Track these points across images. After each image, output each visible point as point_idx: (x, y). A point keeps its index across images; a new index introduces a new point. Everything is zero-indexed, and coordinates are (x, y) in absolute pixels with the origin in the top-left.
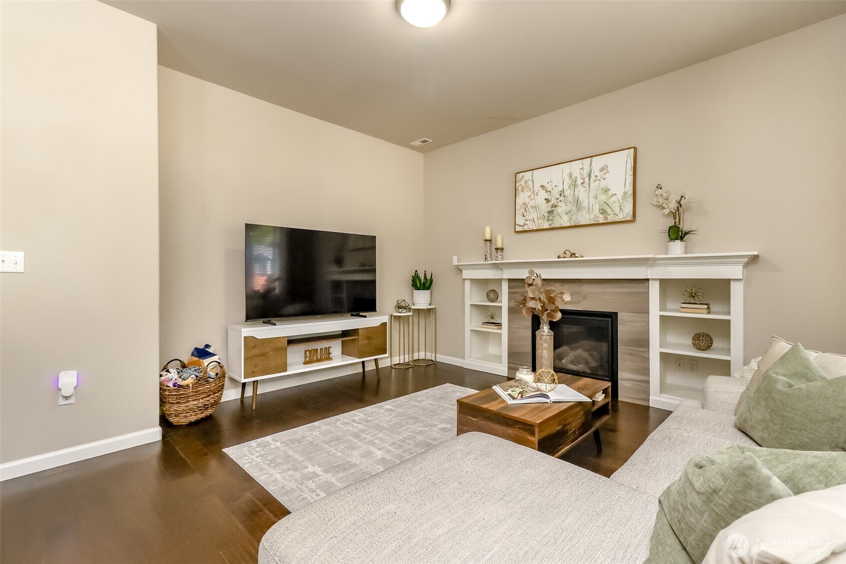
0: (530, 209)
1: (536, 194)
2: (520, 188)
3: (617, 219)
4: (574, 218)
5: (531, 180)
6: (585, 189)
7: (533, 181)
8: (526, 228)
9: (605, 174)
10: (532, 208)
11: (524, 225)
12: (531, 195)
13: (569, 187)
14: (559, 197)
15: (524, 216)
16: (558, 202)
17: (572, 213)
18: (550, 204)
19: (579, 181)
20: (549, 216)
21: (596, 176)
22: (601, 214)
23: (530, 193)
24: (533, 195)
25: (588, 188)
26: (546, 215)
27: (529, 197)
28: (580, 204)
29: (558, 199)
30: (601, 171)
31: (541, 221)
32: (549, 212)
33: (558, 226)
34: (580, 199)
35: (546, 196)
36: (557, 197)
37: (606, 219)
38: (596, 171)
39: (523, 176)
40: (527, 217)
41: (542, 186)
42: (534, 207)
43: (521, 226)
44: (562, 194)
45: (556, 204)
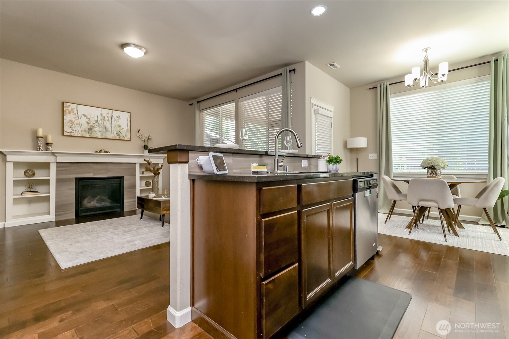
0: (75, 125)
1: (80, 117)
2: (67, 111)
3: (124, 139)
4: (104, 135)
5: (76, 109)
6: (109, 123)
7: (77, 111)
8: (72, 134)
9: (119, 119)
10: (77, 124)
11: (71, 133)
12: (76, 117)
13: (101, 120)
14: (95, 123)
15: (70, 127)
16: (94, 125)
17: (103, 132)
18: (90, 125)
19: (106, 119)
20: (89, 131)
21: (115, 119)
22: (118, 135)
23: (75, 116)
24: (77, 117)
25: (111, 123)
26: (87, 130)
27: (74, 118)
28: (107, 129)
29: (94, 124)
30: (117, 117)
31: (83, 133)
32: (88, 129)
33: (95, 137)
34: (107, 126)
35: (87, 120)
36: (94, 123)
37: (120, 138)
38: (115, 116)
39: (70, 105)
40: (73, 129)
41: (84, 115)
42: (79, 124)
43: (69, 133)
44: (97, 122)
45: (93, 126)
